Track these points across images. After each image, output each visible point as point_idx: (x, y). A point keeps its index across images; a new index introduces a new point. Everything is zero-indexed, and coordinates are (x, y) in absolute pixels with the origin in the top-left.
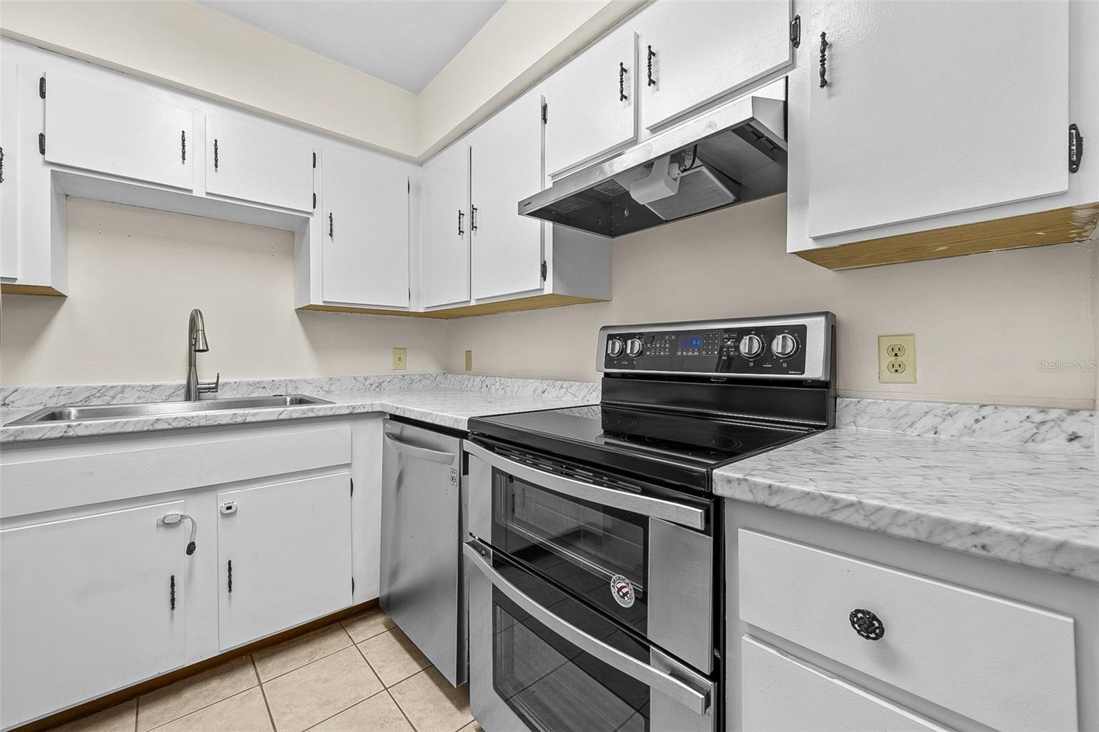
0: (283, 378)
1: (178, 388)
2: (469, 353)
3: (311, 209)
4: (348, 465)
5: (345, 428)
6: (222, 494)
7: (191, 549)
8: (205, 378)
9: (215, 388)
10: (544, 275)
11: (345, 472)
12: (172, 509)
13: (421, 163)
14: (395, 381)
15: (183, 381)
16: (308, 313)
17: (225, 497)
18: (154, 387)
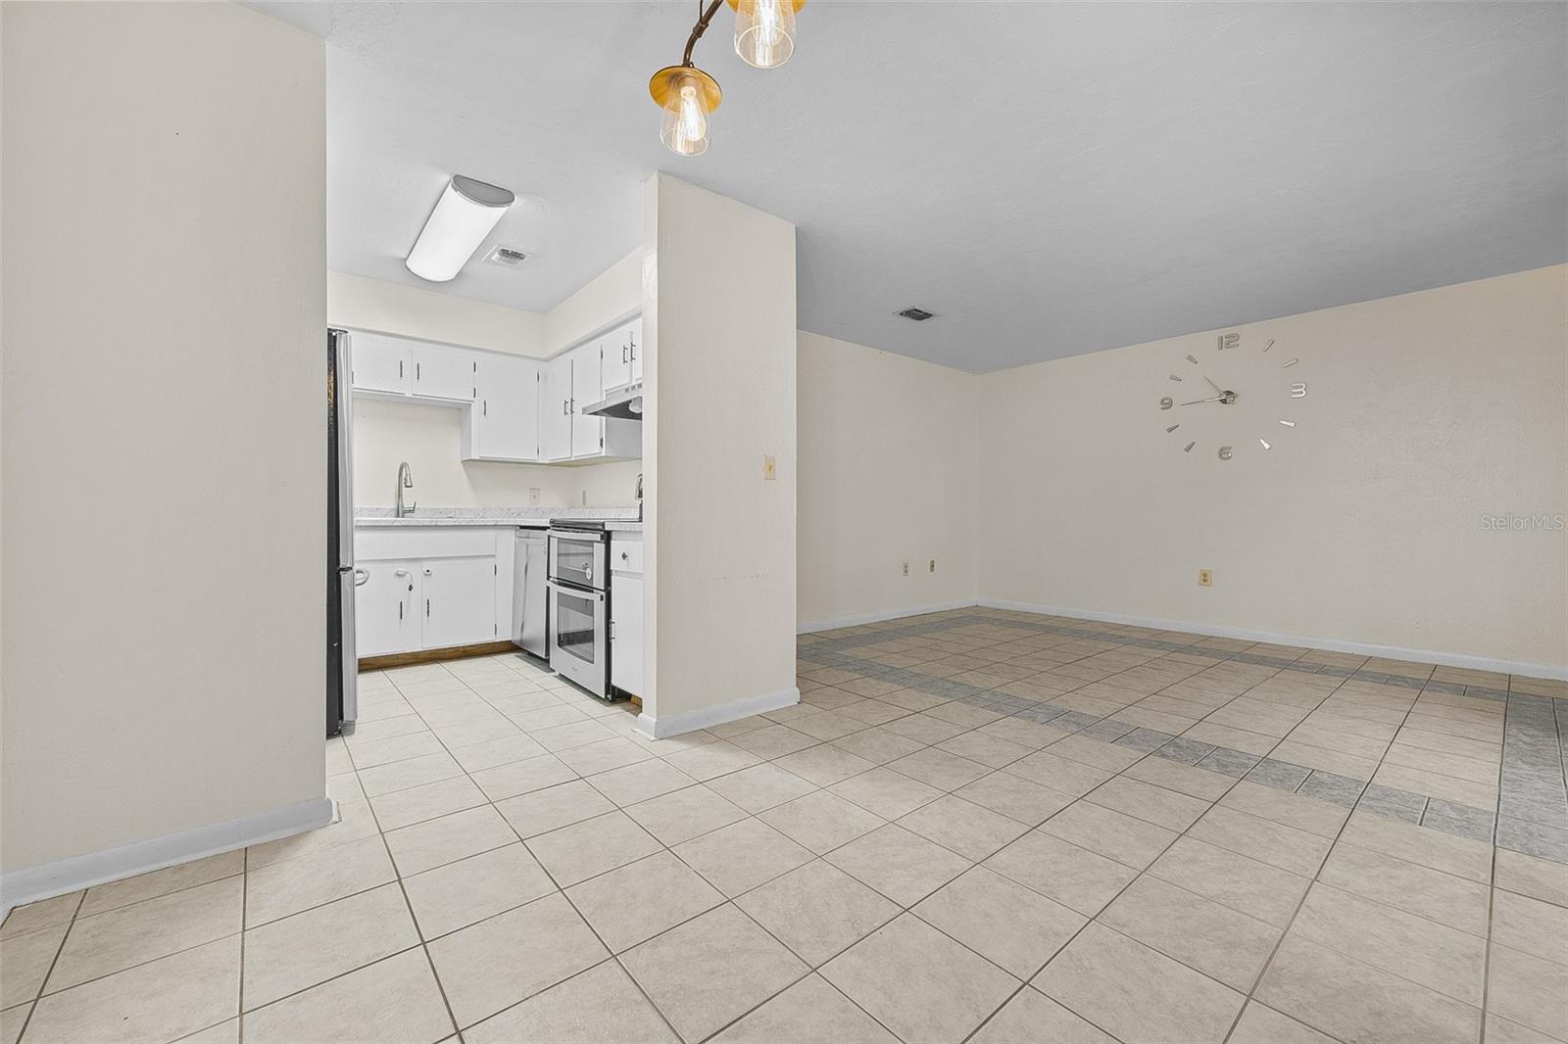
0: (453, 507)
1: (391, 510)
2: (584, 492)
3: (472, 398)
4: (494, 556)
5: (492, 533)
6: (424, 563)
7: (411, 588)
8: (407, 504)
9: (412, 511)
10: (601, 445)
11: (492, 559)
12: (402, 568)
13: (547, 360)
14: (531, 512)
15: (394, 506)
16: (468, 463)
17: (426, 566)
18: (378, 509)
